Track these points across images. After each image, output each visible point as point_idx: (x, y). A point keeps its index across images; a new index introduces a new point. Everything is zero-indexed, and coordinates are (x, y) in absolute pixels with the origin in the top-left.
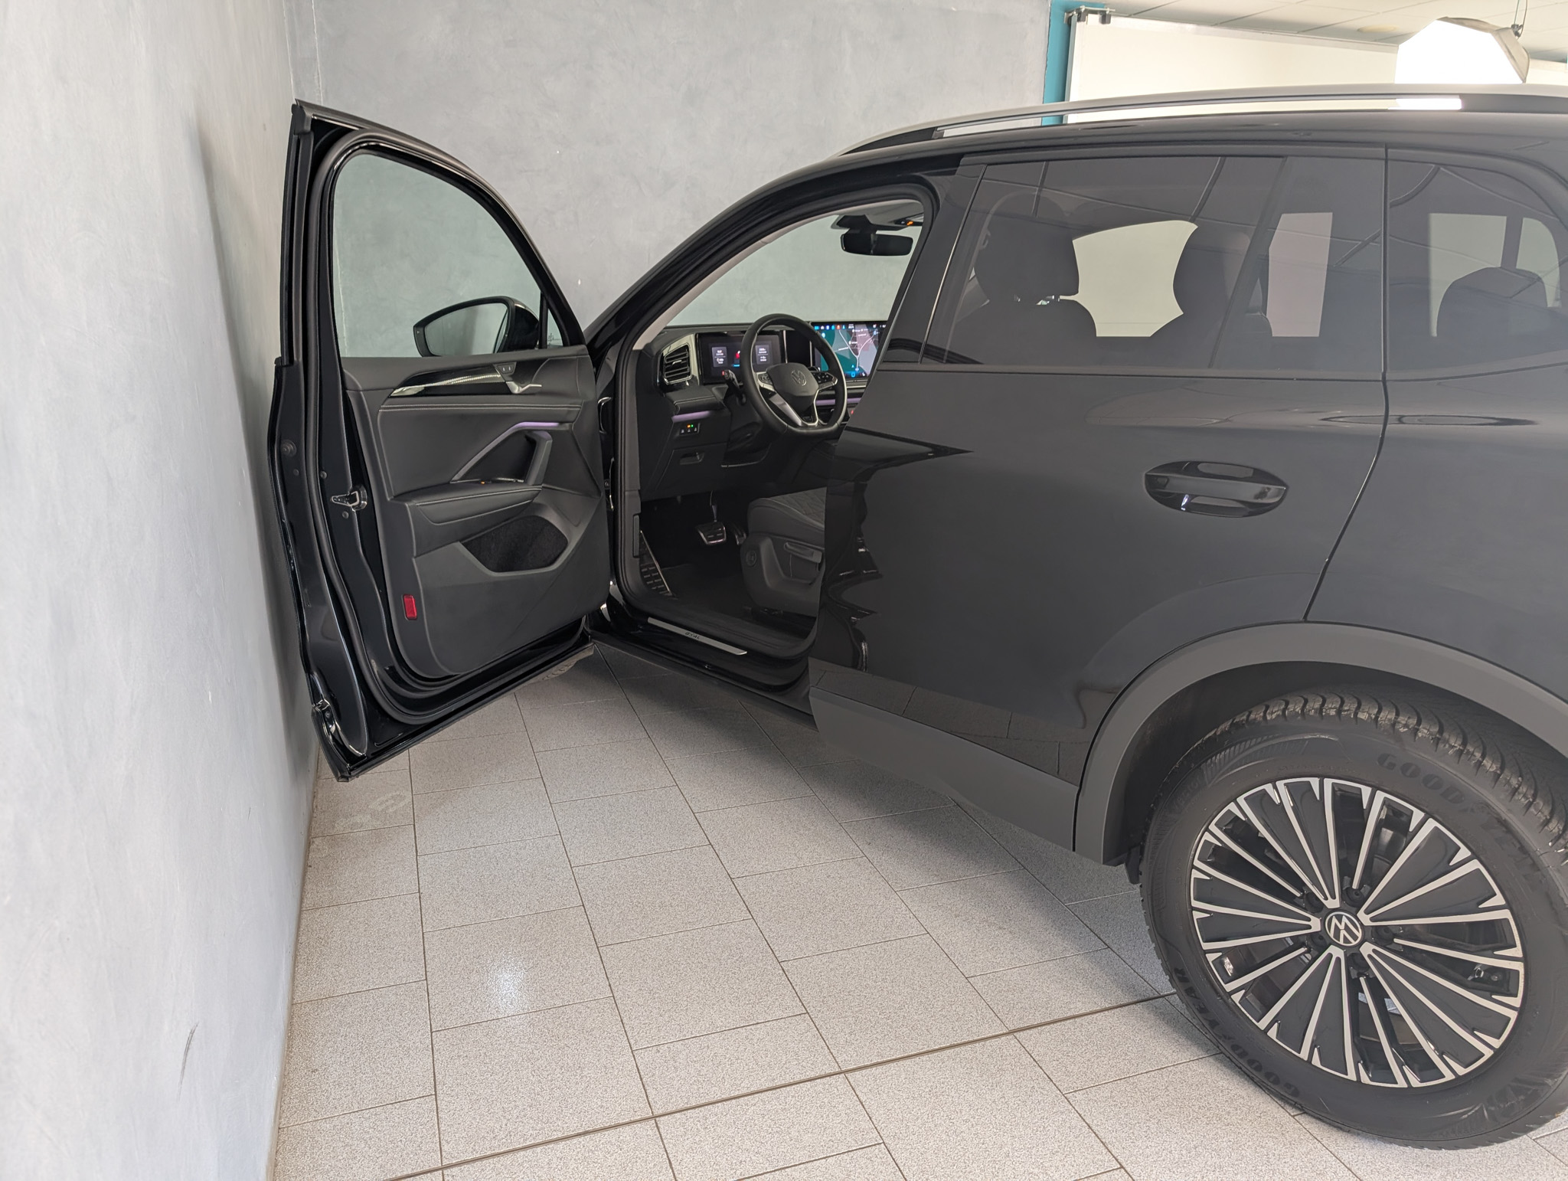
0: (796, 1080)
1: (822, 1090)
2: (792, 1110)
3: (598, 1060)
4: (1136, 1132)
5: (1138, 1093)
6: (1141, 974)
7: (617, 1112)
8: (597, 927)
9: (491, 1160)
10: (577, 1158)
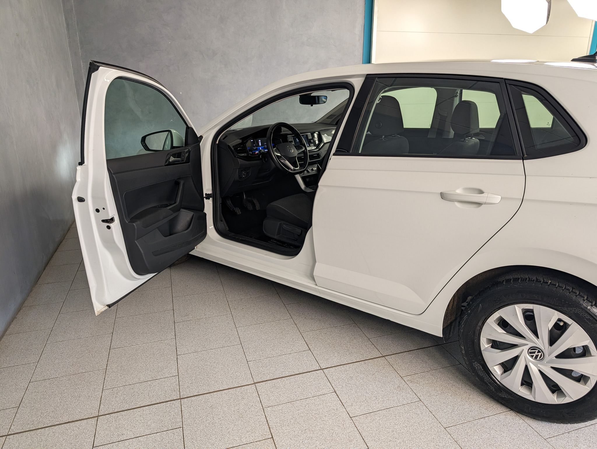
0: (161, 402)
1: (168, 406)
3: (88, 394)
4: (284, 424)
5: (293, 408)
6: (317, 360)
7: (85, 414)
8: (114, 341)
9: (26, 433)
10: (60, 432)
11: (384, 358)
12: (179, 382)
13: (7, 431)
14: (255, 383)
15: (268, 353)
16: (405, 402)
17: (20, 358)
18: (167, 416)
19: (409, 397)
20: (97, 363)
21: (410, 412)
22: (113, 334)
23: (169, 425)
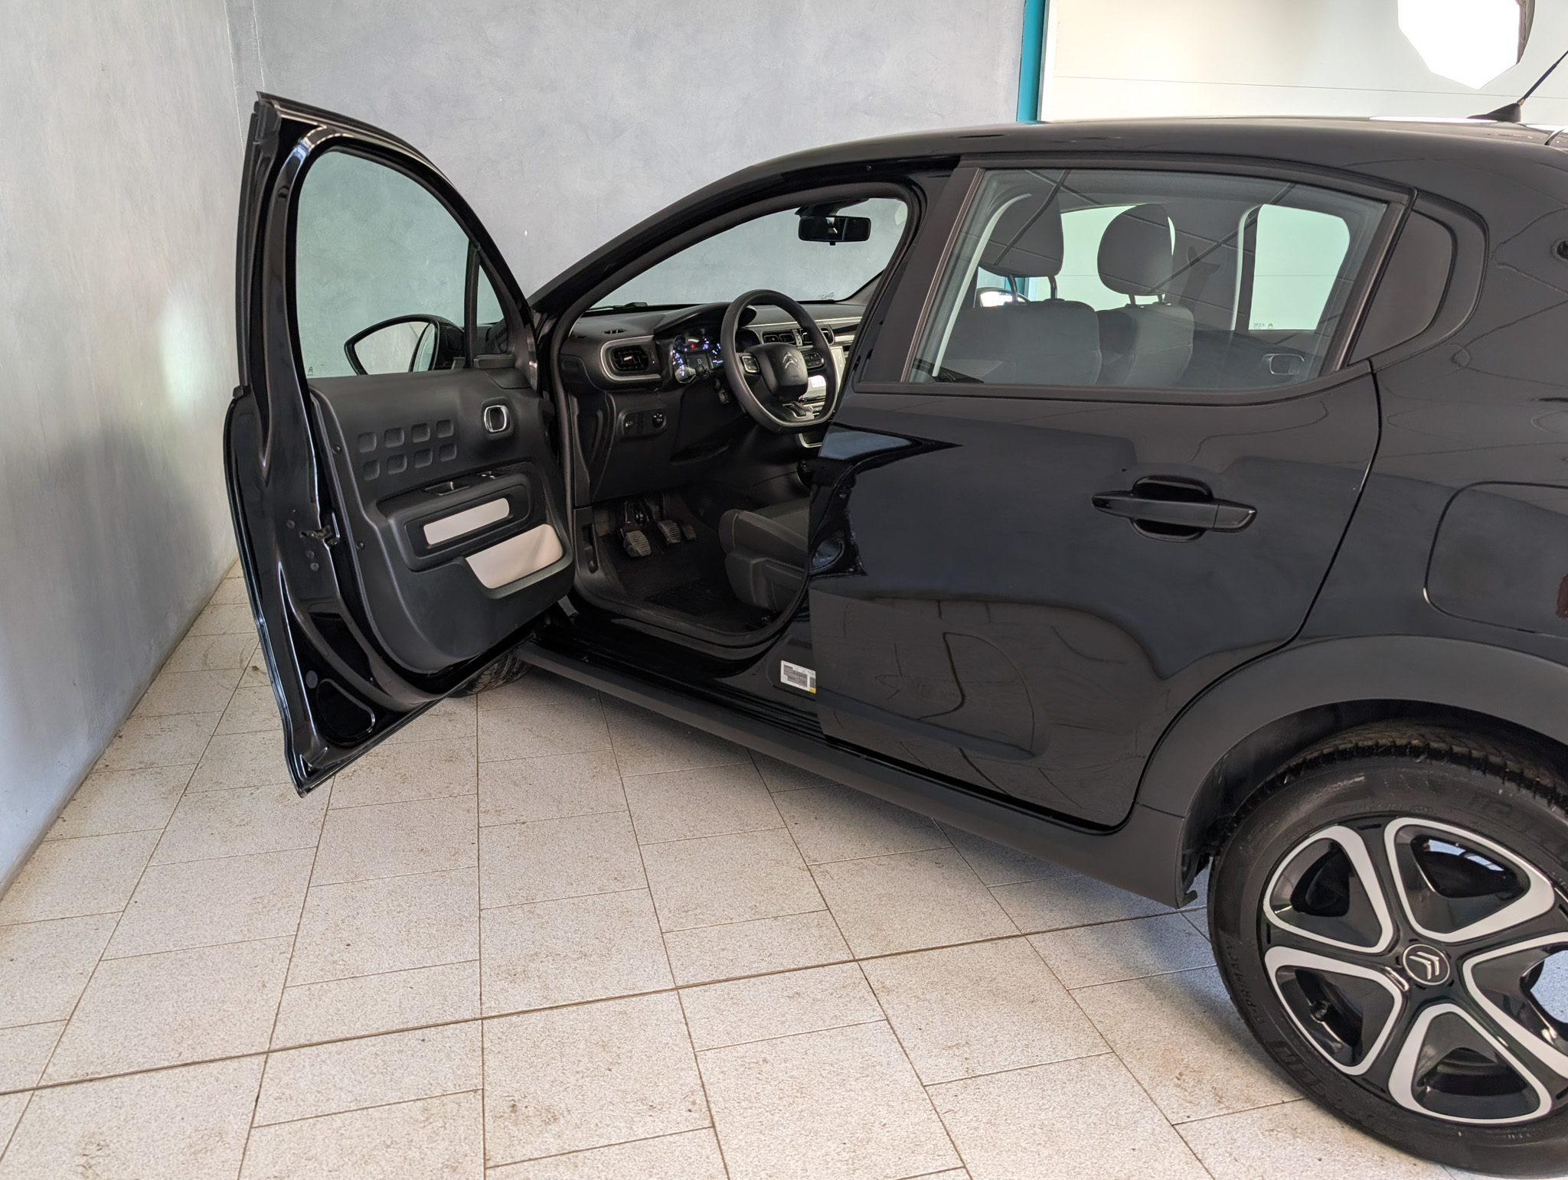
0: (430, 1023)
1: (450, 1035)
2: (409, 1052)
3: (245, 995)
4: (748, 1093)
5: (774, 1055)
6: (846, 938)
7: (235, 1045)
8: (319, 868)
9: (85, 1085)
10: (170, 1087)
11: (1023, 939)
12: (480, 977)
13: (35, 1078)
14: (677, 988)
15: (718, 914)
16: (1071, 1055)
17: (78, 899)
18: (444, 1060)
19: (1083, 1043)
20: (273, 921)
21: (1083, 1079)
22: (320, 848)
23: (449, 1084)
